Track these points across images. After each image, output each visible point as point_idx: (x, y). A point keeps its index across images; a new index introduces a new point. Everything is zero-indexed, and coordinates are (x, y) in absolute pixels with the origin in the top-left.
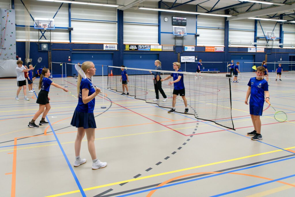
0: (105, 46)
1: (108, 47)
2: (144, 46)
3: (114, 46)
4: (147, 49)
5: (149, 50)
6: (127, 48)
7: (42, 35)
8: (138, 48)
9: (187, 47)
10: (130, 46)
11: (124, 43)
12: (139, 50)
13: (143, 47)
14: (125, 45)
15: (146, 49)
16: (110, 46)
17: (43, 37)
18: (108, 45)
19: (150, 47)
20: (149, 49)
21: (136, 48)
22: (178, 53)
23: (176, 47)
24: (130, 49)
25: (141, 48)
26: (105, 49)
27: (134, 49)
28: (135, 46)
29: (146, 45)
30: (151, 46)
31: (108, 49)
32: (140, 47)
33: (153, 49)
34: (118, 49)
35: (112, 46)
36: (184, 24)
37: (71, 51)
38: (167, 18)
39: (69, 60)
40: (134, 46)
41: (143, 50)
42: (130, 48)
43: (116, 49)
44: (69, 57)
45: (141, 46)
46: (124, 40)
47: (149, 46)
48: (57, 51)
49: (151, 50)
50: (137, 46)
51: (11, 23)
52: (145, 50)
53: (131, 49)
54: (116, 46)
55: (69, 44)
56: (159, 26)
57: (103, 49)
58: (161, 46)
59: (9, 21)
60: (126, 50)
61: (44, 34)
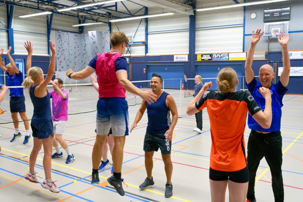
0: (175, 57)
1: (178, 58)
2: (220, 55)
3: (184, 57)
4: (224, 58)
5: (227, 60)
6: (199, 58)
7: (127, 50)
8: (212, 58)
9: (291, 53)
10: (202, 56)
11: (196, 53)
12: (214, 60)
13: (218, 57)
14: (196, 55)
15: (222, 58)
16: (181, 57)
17: (128, 52)
18: (178, 56)
19: (228, 56)
20: (228, 58)
21: (210, 58)
22: (273, 62)
23: (269, 53)
24: (202, 60)
25: (216, 58)
26: (175, 60)
27: (207, 59)
28: (209, 56)
29: (222, 53)
30: (229, 54)
31: (179, 60)
32: (214, 57)
33: (232, 58)
34: (188, 60)
35: (182, 57)
36: (287, 18)
37: (146, 64)
38: (255, 13)
39: (144, 72)
40: (207, 55)
41: (219, 60)
42: (202, 58)
43: (187, 60)
44: (144, 69)
45: (216, 55)
46: (196, 49)
47: (226, 54)
48: (135, 64)
49: (230, 60)
50: (211, 55)
51: (107, 42)
52: (221, 60)
53: (204, 60)
54: (187, 56)
55: (144, 56)
56: (244, 27)
57: (173, 60)
58: (246, 53)
59: (106, 41)
60: (198, 60)
61: (129, 50)
